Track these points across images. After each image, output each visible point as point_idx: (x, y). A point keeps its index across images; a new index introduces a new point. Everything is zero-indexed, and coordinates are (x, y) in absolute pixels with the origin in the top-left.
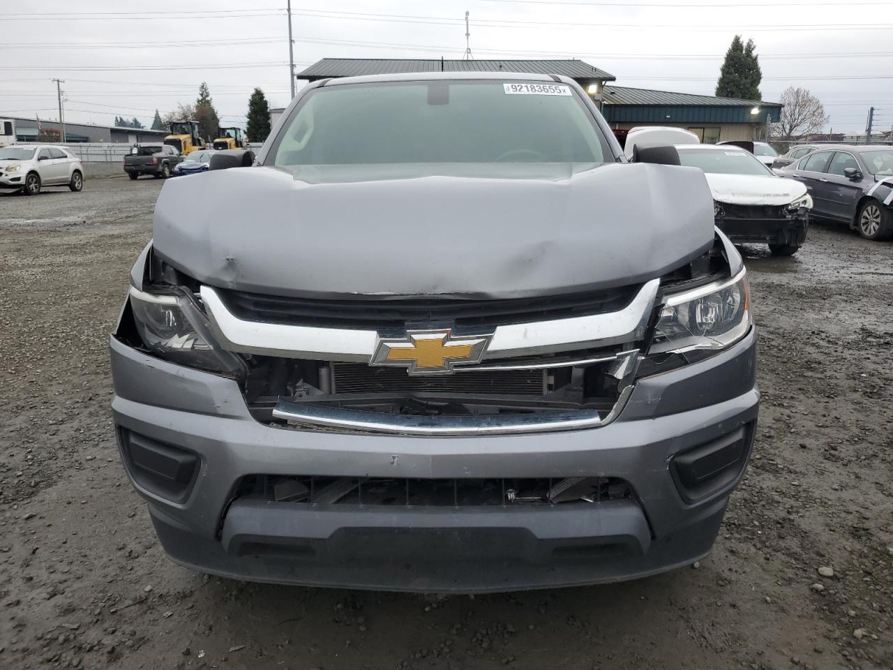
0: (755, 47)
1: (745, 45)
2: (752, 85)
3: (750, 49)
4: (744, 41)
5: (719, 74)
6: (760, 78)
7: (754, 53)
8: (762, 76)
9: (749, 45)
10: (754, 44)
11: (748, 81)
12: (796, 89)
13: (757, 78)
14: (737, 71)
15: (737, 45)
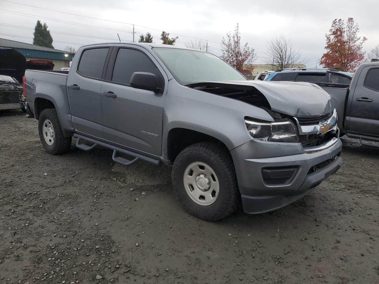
0: (47, 27)
1: (43, 25)
2: (49, 43)
3: (45, 27)
4: (42, 23)
5: (33, 36)
6: (52, 41)
7: (48, 29)
8: (53, 40)
9: (44, 25)
10: (47, 25)
11: (47, 41)
12: (70, 48)
13: (51, 40)
14: (41, 36)
15: (39, 24)
